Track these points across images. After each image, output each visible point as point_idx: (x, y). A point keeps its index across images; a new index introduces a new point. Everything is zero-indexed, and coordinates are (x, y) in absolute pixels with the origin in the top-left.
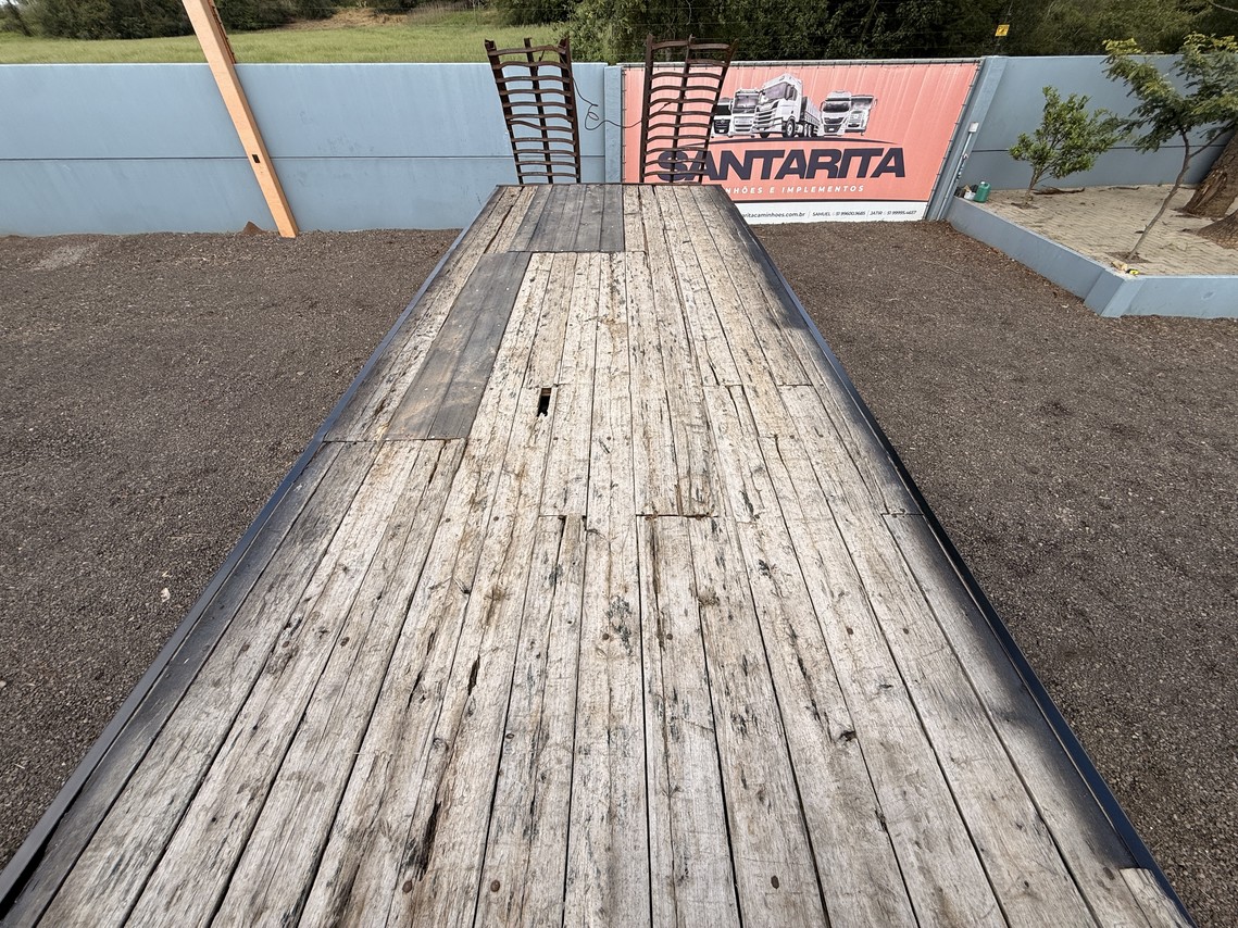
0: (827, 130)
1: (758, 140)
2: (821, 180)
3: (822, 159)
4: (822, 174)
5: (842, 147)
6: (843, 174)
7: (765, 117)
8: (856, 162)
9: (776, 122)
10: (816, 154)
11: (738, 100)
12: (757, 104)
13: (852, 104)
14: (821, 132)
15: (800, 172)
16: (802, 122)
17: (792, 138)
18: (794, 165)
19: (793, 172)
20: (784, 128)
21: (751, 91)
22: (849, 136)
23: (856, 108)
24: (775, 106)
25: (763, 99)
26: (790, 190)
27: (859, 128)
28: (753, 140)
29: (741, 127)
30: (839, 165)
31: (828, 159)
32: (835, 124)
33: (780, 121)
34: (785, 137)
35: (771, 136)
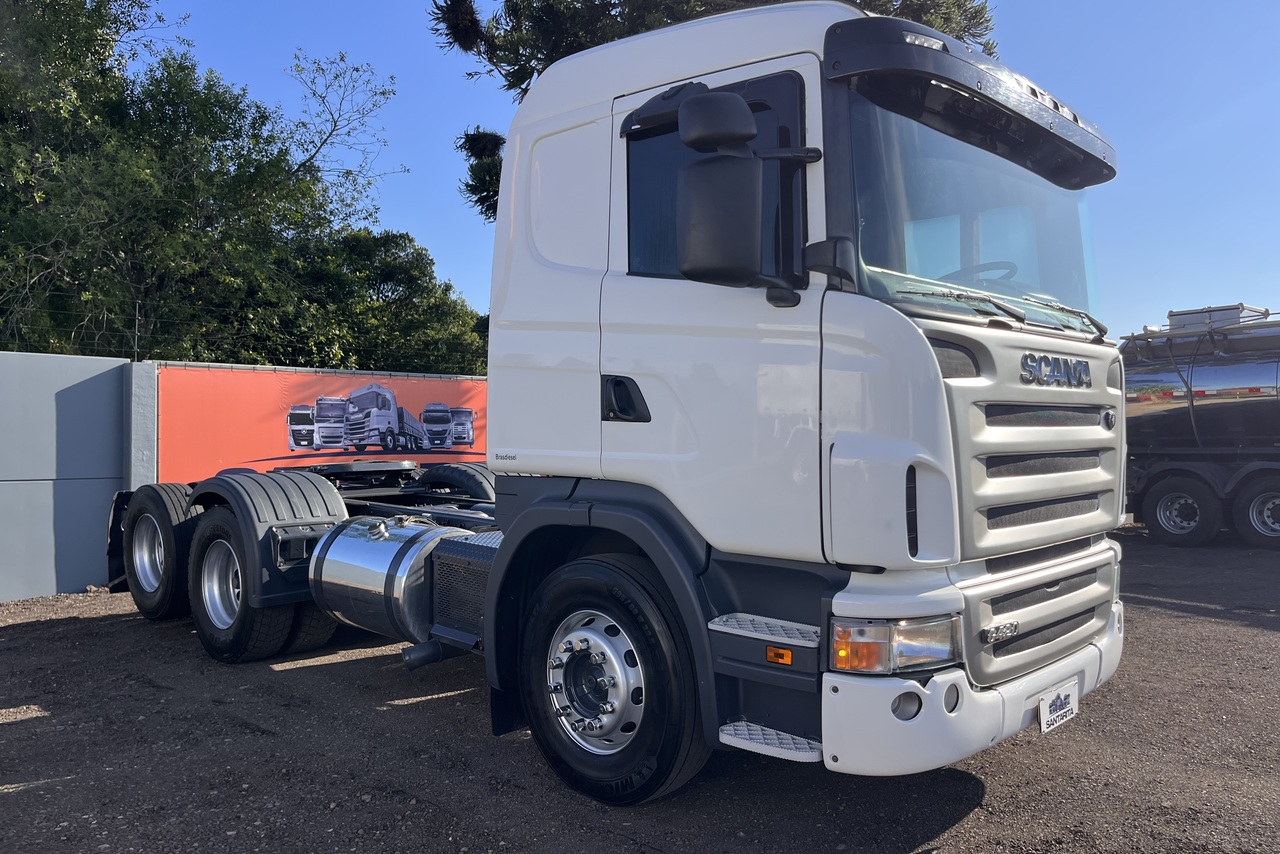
0: (432, 441)
1: (353, 454)
7: (356, 428)
9: (372, 433)
11: (320, 407)
12: (345, 413)
13: (453, 416)
14: (426, 443)
16: (402, 433)
17: (393, 451)
20: (383, 439)
21: (336, 398)
22: (457, 448)
23: (457, 419)
24: (368, 415)
25: (351, 408)
27: (466, 440)
28: (346, 453)
29: (331, 439)
32: (440, 436)
33: (376, 432)
34: (386, 450)
35: (368, 449)
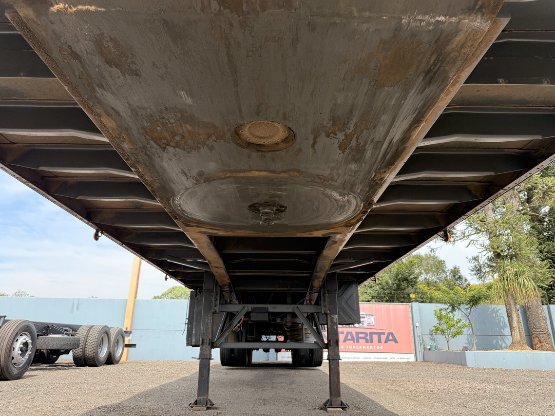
2: (362, 344)
3: (360, 335)
4: (362, 341)
5: (368, 331)
6: (372, 342)
8: (375, 337)
10: (357, 333)
13: (366, 316)
15: (353, 339)
18: (349, 337)
19: (349, 340)
22: (369, 327)
23: (368, 317)
26: (350, 347)
27: (372, 324)
30: (368, 337)
31: (363, 335)
